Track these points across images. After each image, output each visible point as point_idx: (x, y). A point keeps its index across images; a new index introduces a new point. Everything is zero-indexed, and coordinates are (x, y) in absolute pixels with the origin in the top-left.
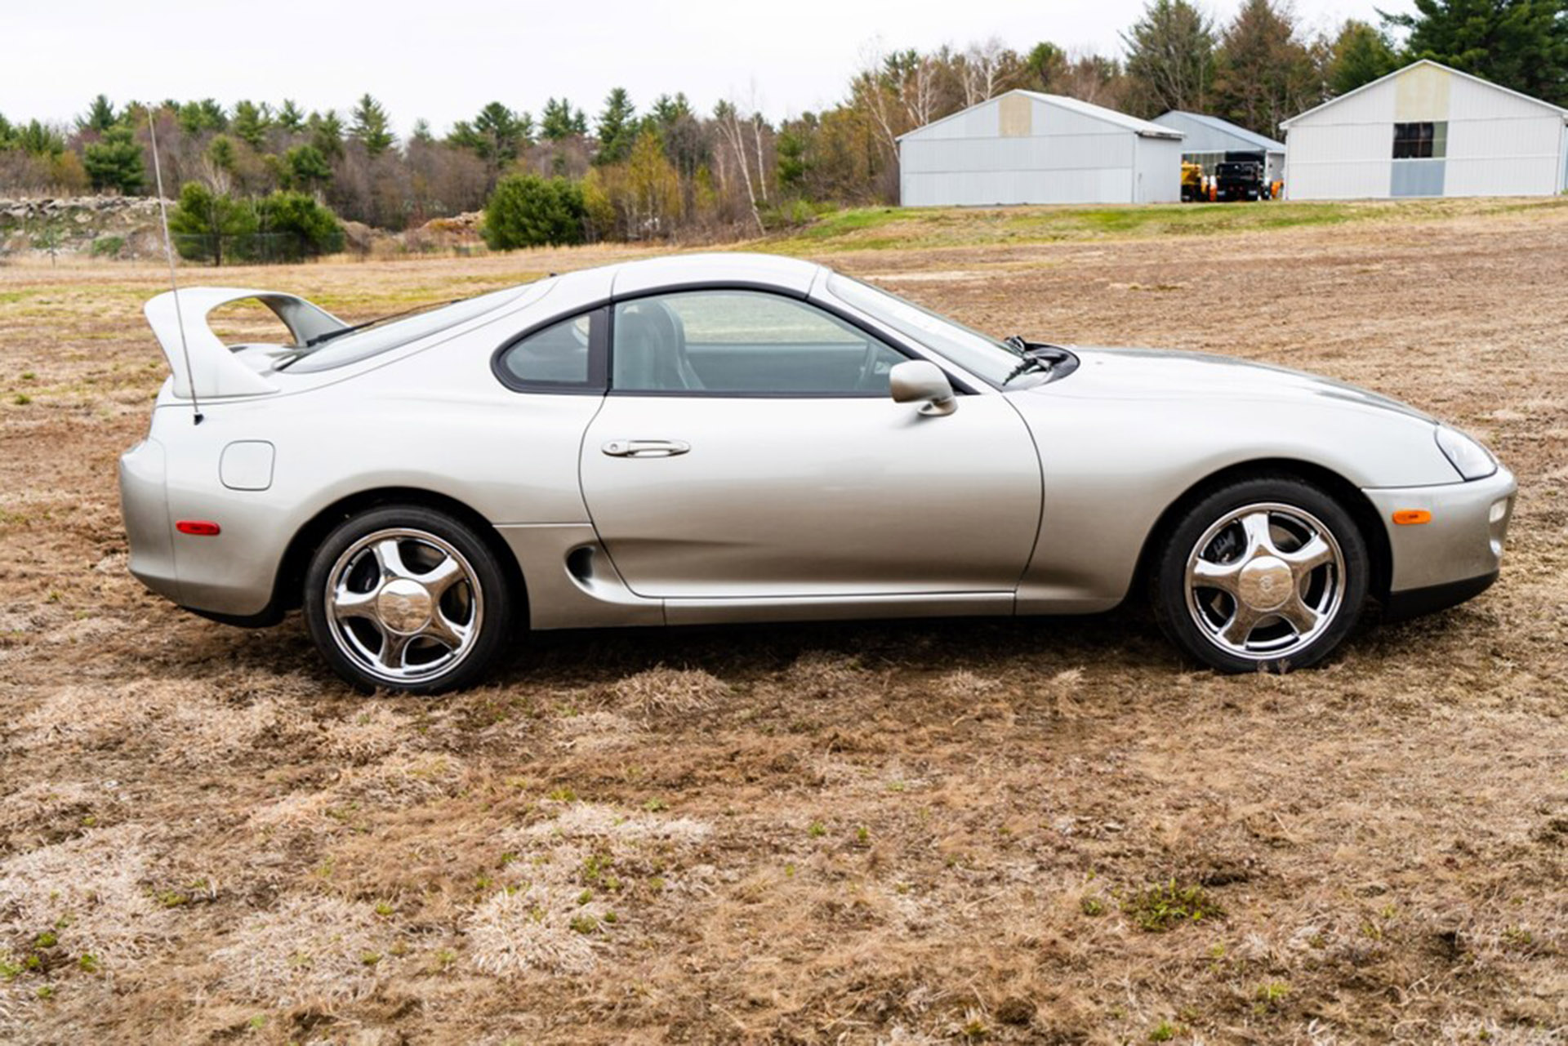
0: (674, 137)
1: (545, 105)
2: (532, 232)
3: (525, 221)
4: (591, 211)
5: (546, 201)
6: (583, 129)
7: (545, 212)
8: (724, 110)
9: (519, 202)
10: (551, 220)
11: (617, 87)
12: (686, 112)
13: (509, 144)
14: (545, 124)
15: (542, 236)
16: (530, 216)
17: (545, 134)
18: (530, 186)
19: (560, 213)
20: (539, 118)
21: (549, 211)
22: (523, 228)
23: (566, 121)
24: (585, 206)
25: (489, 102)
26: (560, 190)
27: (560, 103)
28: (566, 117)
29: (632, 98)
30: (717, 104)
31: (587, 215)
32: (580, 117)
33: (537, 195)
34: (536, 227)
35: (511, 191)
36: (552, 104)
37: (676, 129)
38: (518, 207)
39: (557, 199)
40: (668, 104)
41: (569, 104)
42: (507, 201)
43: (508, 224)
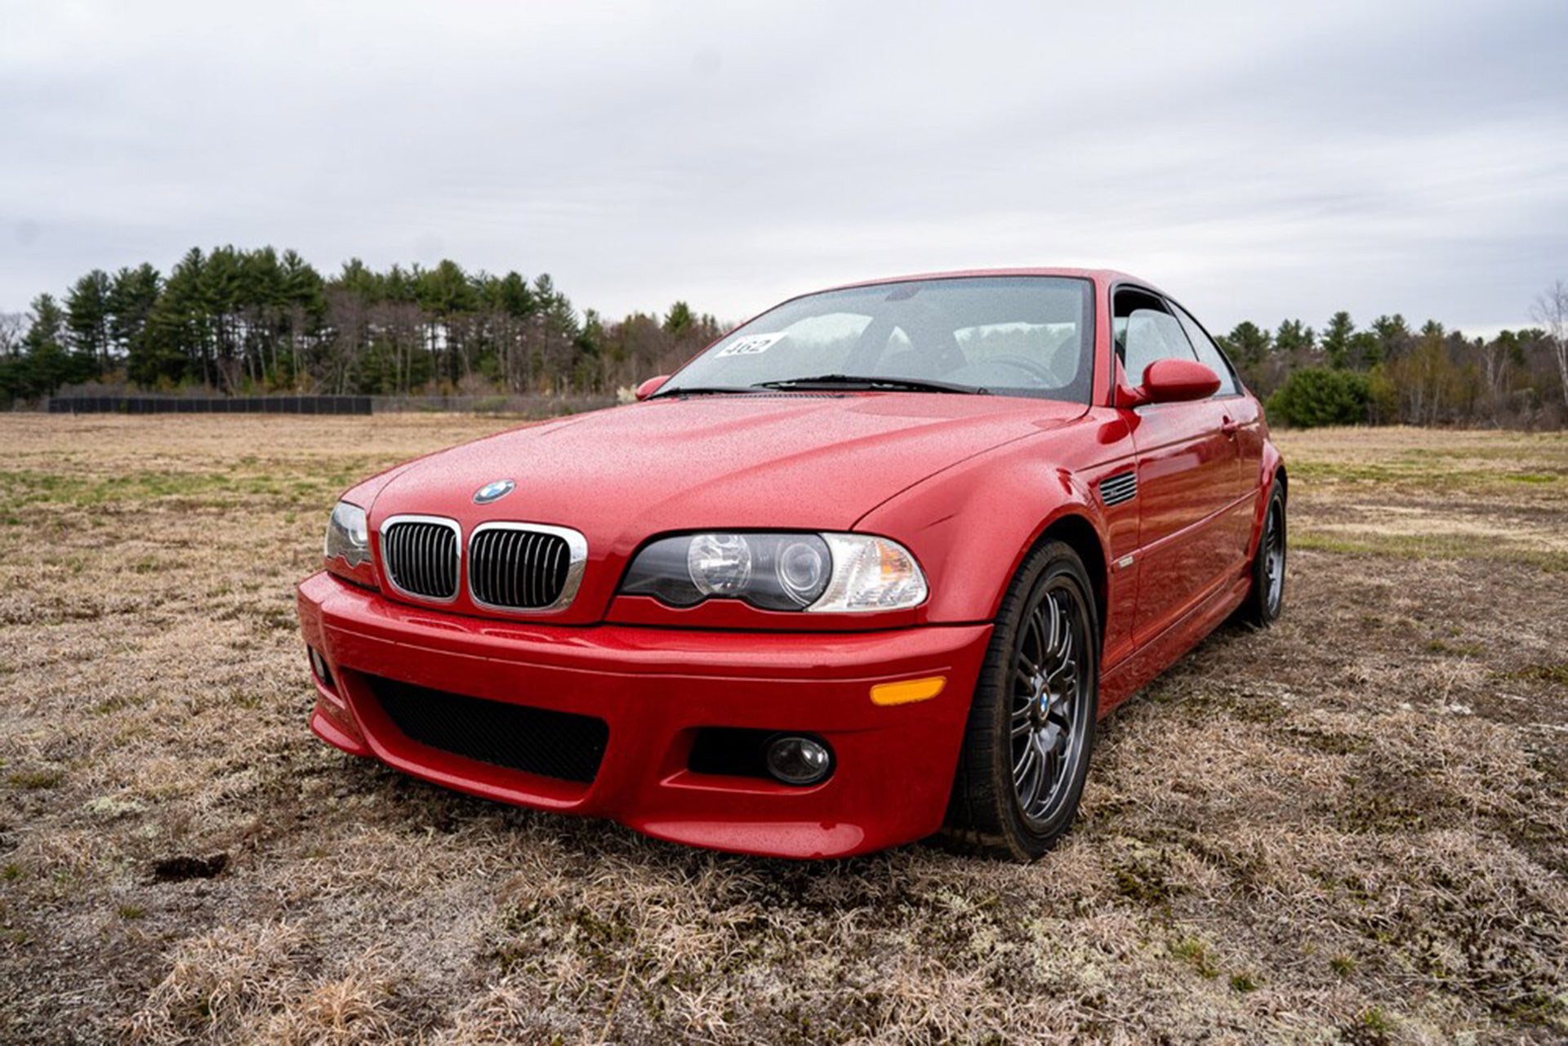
0: (1390, 349)
1: (1280, 324)
2: (1319, 414)
3: (1313, 404)
4: (1376, 398)
5: (1335, 388)
6: (1311, 342)
7: (1333, 398)
8: (1431, 328)
9: (1310, 389)
10: (1337, 405)
11: (1341, 311)
12: (1402, 329)
13: (1255, 352)
14: (1278, 339)
15: (1329, 418)
16: (1319, 401)
17: (1279, 346)
18: (1319, 376)
19: (1347, 399)
20: (1274, 334)
21: (1336, 396)
22: (1312, 411)
23: (1297, 336)
24: (1370, 395)
25: (1242, 321)
26: (1348, 380)
27: (1293, 323)
28: (1297, 334)
29: (1353, 319)
30: (1425, 323)
31: (1372, 401)
32: (1309, 334)
33: (1326, 384)
34: (1323, 410)
35: (1302, 380)
36: (1286, 323)
37: (1393, 342)
38: (1307, 393)
39: (1345, 388)
40: (1387, 323)
41: (1301, 323)
42: (1298, 388)
43: (1297, 407)
